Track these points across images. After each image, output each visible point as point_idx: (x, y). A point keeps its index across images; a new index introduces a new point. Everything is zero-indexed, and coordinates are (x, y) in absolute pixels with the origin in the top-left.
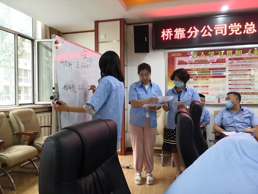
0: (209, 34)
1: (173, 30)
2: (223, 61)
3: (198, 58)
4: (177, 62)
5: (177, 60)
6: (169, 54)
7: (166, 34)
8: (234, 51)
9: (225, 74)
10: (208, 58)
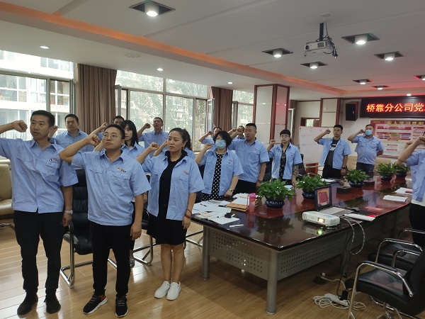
0: (400, 110)
1: (376, 105)
2: (410, 129)
3: (392, 125)
4: (377, 127)
5: (377, 125)
6: (372, 121)
7: (370, 108)
8: (418, 122)
9: (410, 138)
10: (399, 126)
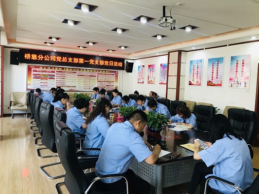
0: (48, 60)
1: (31, 55)
2: (54, 72)
3: (43, 70)
5: (33, 69)
6: (28, 66)
7: (27, 56)
8: (58, 68)
9: (54, 78)
10: (47, 70)
